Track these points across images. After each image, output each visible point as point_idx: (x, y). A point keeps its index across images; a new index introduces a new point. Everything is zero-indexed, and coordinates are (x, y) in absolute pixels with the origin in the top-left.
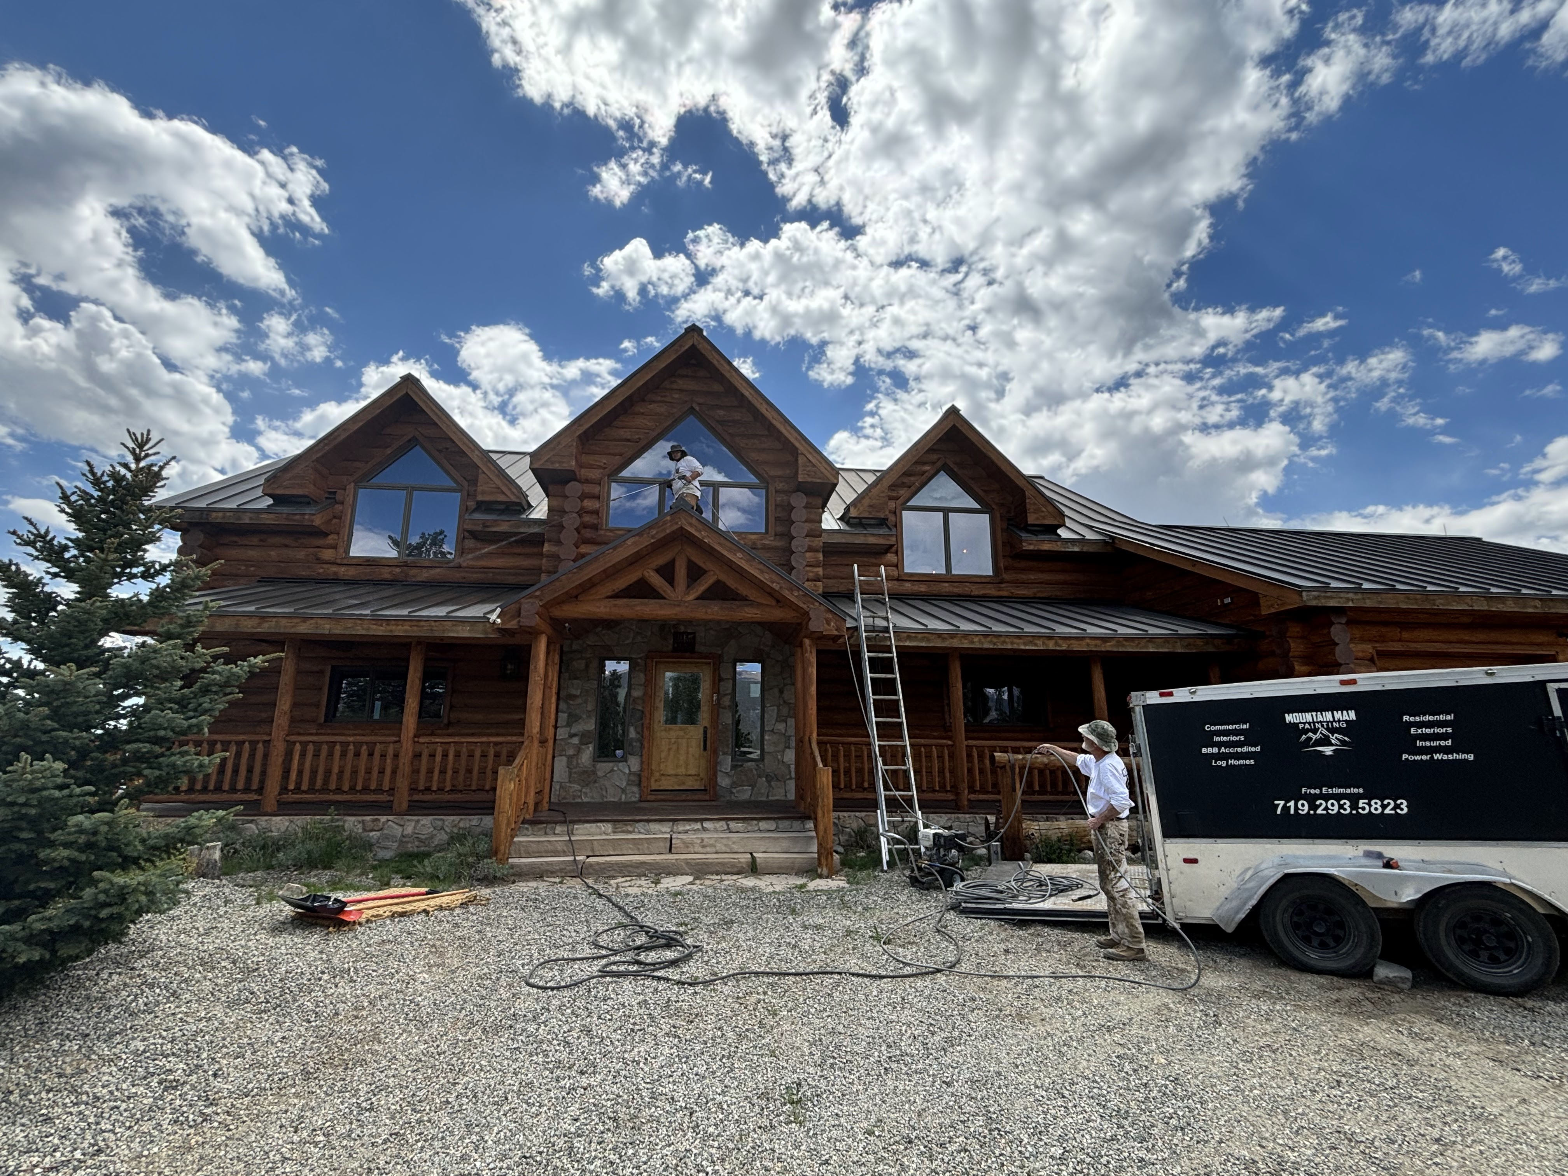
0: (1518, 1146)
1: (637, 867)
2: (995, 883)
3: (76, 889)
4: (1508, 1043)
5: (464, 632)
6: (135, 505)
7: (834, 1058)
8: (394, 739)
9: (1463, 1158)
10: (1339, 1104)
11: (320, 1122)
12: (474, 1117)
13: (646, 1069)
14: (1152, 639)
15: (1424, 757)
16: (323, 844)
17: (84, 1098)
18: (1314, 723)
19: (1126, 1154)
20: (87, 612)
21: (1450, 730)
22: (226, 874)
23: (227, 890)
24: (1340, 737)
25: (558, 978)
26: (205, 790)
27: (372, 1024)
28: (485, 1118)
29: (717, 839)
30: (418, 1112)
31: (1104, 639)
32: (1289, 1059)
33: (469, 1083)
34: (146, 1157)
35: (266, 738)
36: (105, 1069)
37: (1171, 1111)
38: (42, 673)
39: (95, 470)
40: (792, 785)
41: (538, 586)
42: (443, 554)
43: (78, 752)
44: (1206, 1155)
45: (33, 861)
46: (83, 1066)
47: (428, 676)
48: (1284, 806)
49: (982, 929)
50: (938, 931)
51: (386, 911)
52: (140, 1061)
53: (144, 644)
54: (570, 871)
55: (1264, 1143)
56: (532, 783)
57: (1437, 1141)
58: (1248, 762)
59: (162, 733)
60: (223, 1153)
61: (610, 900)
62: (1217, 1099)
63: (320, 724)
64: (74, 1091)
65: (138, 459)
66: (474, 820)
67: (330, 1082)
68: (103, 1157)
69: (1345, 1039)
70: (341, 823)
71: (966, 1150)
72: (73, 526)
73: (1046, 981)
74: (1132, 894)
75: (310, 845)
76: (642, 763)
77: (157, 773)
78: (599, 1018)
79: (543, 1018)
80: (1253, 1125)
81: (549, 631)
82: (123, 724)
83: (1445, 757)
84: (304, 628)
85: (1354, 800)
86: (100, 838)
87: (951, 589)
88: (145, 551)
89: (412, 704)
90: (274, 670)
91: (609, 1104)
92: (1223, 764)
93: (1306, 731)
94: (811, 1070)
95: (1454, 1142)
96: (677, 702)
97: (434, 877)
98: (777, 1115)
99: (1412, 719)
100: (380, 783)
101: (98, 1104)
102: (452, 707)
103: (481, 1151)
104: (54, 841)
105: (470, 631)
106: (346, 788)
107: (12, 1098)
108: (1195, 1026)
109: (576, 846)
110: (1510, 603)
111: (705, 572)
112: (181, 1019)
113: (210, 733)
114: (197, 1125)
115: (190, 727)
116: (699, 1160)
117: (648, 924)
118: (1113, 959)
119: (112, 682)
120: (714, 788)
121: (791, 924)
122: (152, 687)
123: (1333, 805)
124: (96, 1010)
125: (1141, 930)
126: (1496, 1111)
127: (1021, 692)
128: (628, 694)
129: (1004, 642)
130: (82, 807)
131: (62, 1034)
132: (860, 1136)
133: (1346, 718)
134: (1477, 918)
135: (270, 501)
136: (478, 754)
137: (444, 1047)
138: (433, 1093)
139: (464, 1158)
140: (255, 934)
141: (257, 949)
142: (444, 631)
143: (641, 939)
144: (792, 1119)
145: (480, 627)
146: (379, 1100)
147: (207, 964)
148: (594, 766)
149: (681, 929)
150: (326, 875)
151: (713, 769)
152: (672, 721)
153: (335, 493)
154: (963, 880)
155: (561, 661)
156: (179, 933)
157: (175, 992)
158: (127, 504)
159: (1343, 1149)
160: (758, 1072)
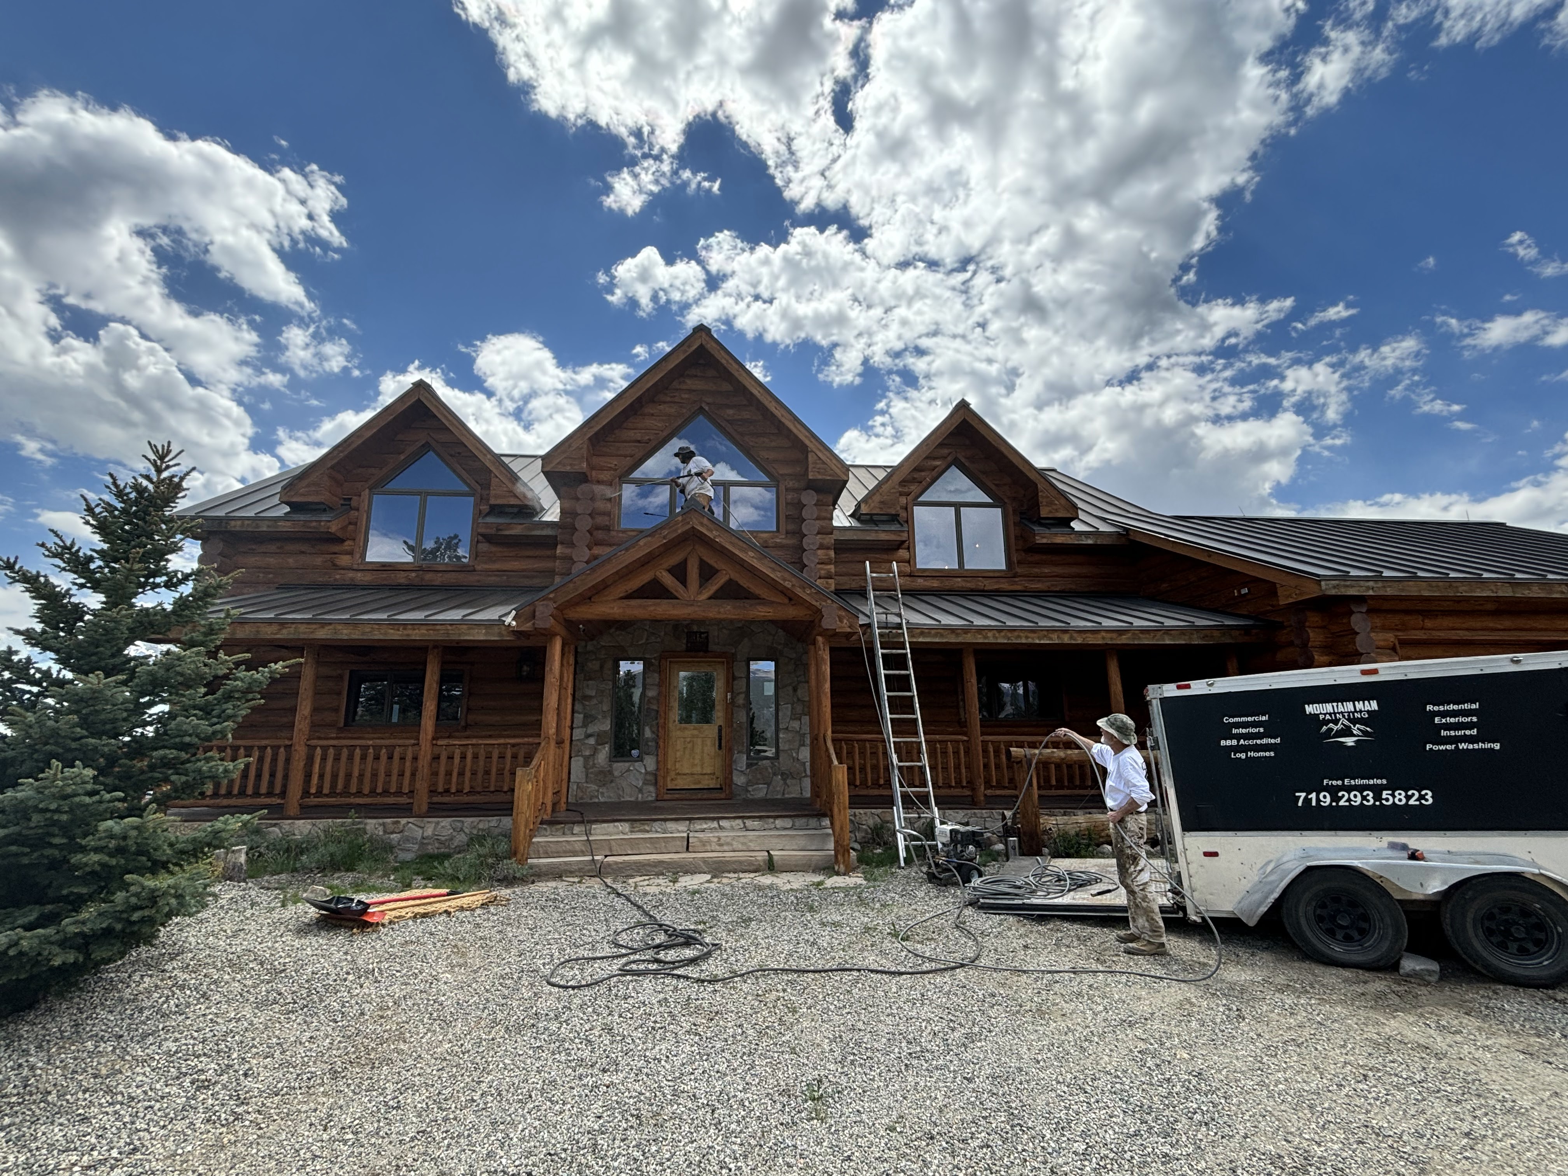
0: (1551, 1140)
1: (655, 866)
2: (1012, 878)
3: (107, 893)
4: (1539, 1036)
5: (480, 635)
6: (157, 516)
7: (854, 1054)
8: (413, 741)
9: (1495, 1153)
10: (1366, 1098)
11: (349, 1120)
12: (498, 1115)
13: (668, 1067)
14: (1168, 631)
15: (1449, 747)
16: (345, 846)
17: (120, 1098)
18: (1335, 713)
19: (1150, 1150)
20: (112, 620)
21: (1475, 719)
22: (252, 877)
23: (253, 893)
24: (1362, 727)
25: (579, 977)
26: (229, 794)
27: (398, 1024)
28: (510, 1115)
29: (733, 838)
30: (444, 1110)
31: (1120, 632)
32: (1314, 1053)
33: (493, 1081)
34: (181, 1155)
35: (288, 742)
36: (138, 1070)
37: (1195, 1106)
38: (71, 682)
39: (119, 482)
40: (807, 783)
41: (552, 588)
42: (459, 558)
43: (106, 759)
44: (1230, 1150)
45: (66, 866)
46: (117, 1067)
47: (445, 679)
48: (1306, 798)
49: (1000, 925)
50: (957, 927)
51: (409, 913)
52: (172, 1062)
53: (168, 652)
54: (589, 871)
55: (1290, 1138)
56: (550, 785)
57: (1467, 1135)
58: (1267, 754)
59: (187, 739)
60: (255, 1151)
61: (628, 900)
62: (1241, 1093)
63: (339, 729)
64: (109, 1091)
65: (159, 471)
66: (493, 821)
67: (357, 1081)
68: (138, 1156)
69: (1371, 1032)
70: (361, 826)
71: (988, 1146)
72: (97, 537)
73: (1066, 976)
74: (1152, 888)
75: (332, 848)
76: (658, 762)
77: (184, 778)
78: (620, 1016)
79: (565, 1017)
80: (1278, 1120)
81: (563, 632)
82: (150, 731)
83: (1471, 747)
84: (322, 634)
85: (1377, 791)
86: (130, 842)
87: (964, 584)
88: (168, 561)
89: (430, 707)
90: (294, 675)
91: (632, 1101)
92: (1243, 756)
93: (1327, 722)
94: (832, 1067)
95: (1485, 1136)
96: (692, 702)
97: (454, 878)
98: (799, 1112)
99: (1436, 708)
100: (400, 786)
101: (133, 1104)
102: (469, 709)
103: (506, 1148)
104: (86, 846)
105: (486, 634)
106: (366, 791)
107: (49, 1098)
108: (1218, 1021)
109: (594, 846)
110: (1535, 588)
111: (717, 571)
112: (211, 1020)
113: (233, 738)
114: (228, 1124)
115: (214, 733)
116: (722, 1157)
117: (667, 923)
118: (1133, 954)
119: (139, 689)
120: (730, 786)
121: (809, 922)
122: (177, 694)
123: (1355, 796)
124: (129, 1012)
125: (1162, 924)
126: (1526, 1104)
127: (1036, 686)
128: (643, 694)
129: (1019, 637)
130: (112, 813)
131: (97, 1036)
132: (882, 1133)
133: (1368, 708)
134: (1506, 910)
135: (287, 509)
136: (495, 755)
137: (468, 1046)
138: (458, 1092)
139: (490, 1155)
140: (281, 936)
141: (284, 950)
142: (460, 635)
143: (660, 938)
144: (813, 1115)
145: (496, 630)
146: (406, 1098)
147: (235, 966)
148: (611, 766)
149: (700, 927)
150: (349, 877)
151: (728, 768)
152: (686, 719)
153: (350, 499)
154: (980, 876)
155: (576, 663)
156: (207, 935)
157: (205, 993)
158: (149, 515)
159: (1371, 1144)
160: (779, 1069)
